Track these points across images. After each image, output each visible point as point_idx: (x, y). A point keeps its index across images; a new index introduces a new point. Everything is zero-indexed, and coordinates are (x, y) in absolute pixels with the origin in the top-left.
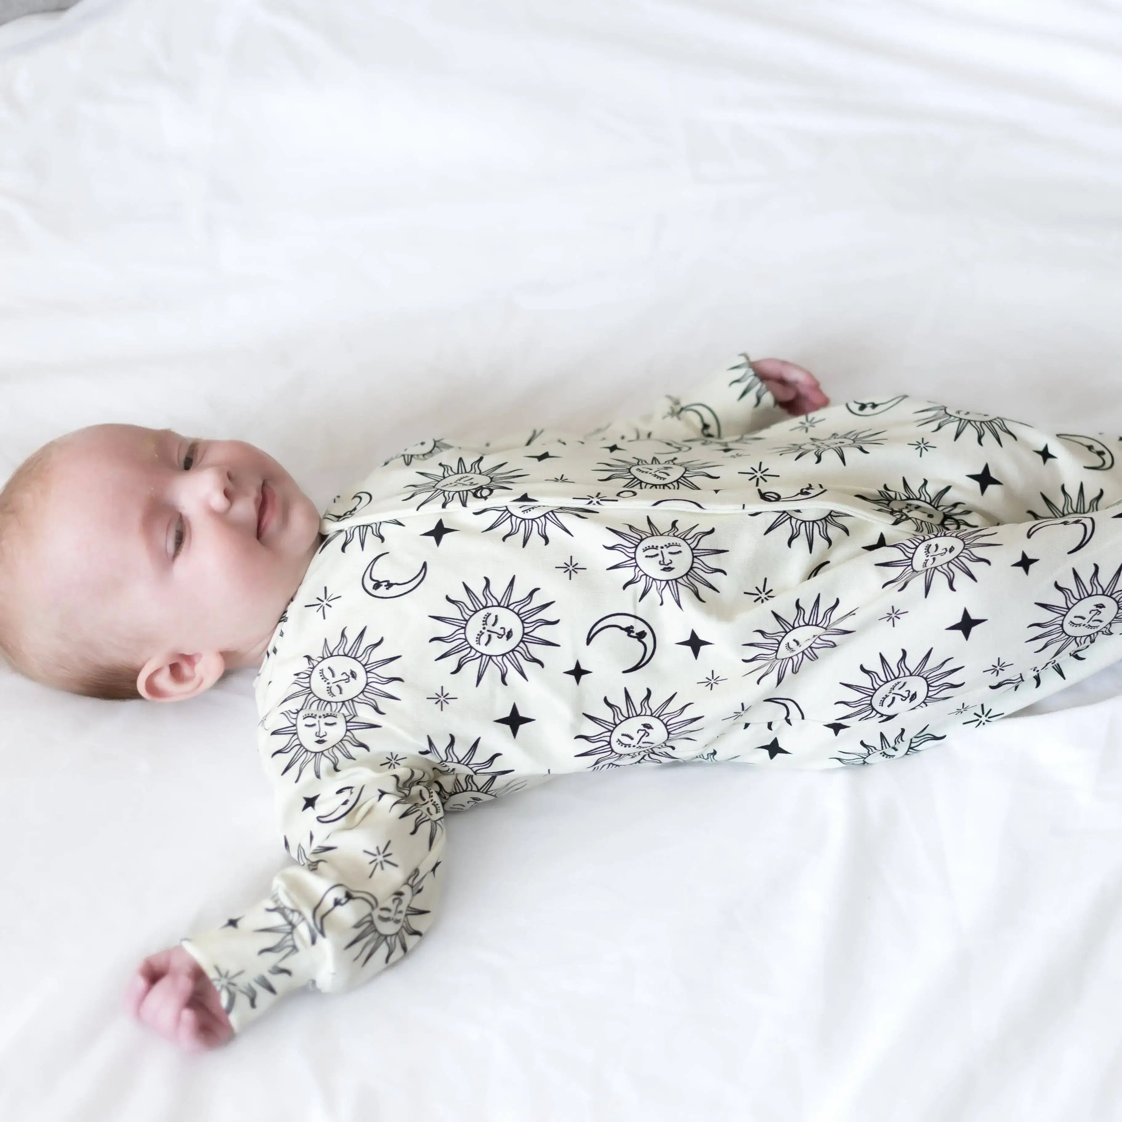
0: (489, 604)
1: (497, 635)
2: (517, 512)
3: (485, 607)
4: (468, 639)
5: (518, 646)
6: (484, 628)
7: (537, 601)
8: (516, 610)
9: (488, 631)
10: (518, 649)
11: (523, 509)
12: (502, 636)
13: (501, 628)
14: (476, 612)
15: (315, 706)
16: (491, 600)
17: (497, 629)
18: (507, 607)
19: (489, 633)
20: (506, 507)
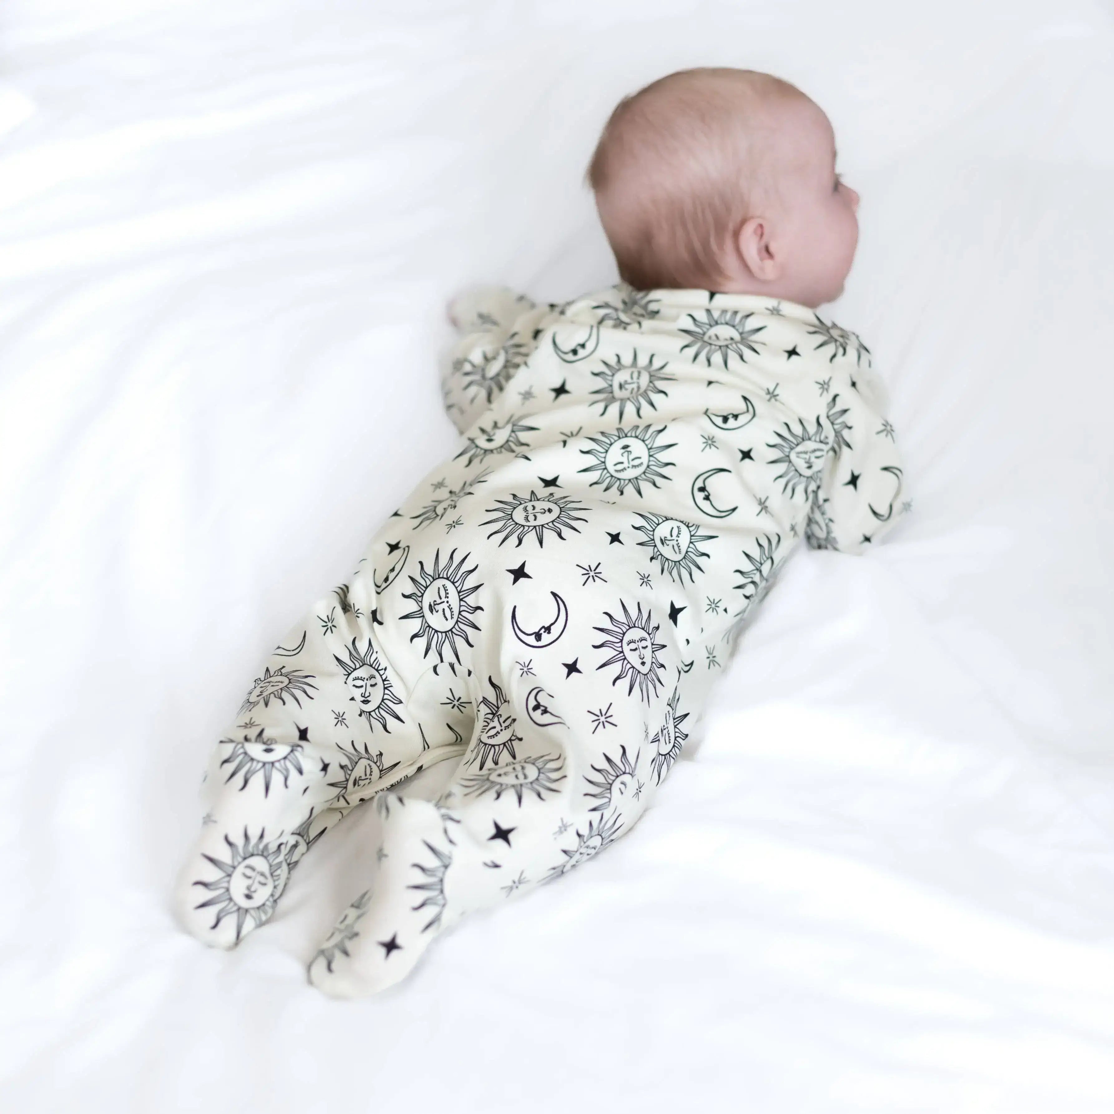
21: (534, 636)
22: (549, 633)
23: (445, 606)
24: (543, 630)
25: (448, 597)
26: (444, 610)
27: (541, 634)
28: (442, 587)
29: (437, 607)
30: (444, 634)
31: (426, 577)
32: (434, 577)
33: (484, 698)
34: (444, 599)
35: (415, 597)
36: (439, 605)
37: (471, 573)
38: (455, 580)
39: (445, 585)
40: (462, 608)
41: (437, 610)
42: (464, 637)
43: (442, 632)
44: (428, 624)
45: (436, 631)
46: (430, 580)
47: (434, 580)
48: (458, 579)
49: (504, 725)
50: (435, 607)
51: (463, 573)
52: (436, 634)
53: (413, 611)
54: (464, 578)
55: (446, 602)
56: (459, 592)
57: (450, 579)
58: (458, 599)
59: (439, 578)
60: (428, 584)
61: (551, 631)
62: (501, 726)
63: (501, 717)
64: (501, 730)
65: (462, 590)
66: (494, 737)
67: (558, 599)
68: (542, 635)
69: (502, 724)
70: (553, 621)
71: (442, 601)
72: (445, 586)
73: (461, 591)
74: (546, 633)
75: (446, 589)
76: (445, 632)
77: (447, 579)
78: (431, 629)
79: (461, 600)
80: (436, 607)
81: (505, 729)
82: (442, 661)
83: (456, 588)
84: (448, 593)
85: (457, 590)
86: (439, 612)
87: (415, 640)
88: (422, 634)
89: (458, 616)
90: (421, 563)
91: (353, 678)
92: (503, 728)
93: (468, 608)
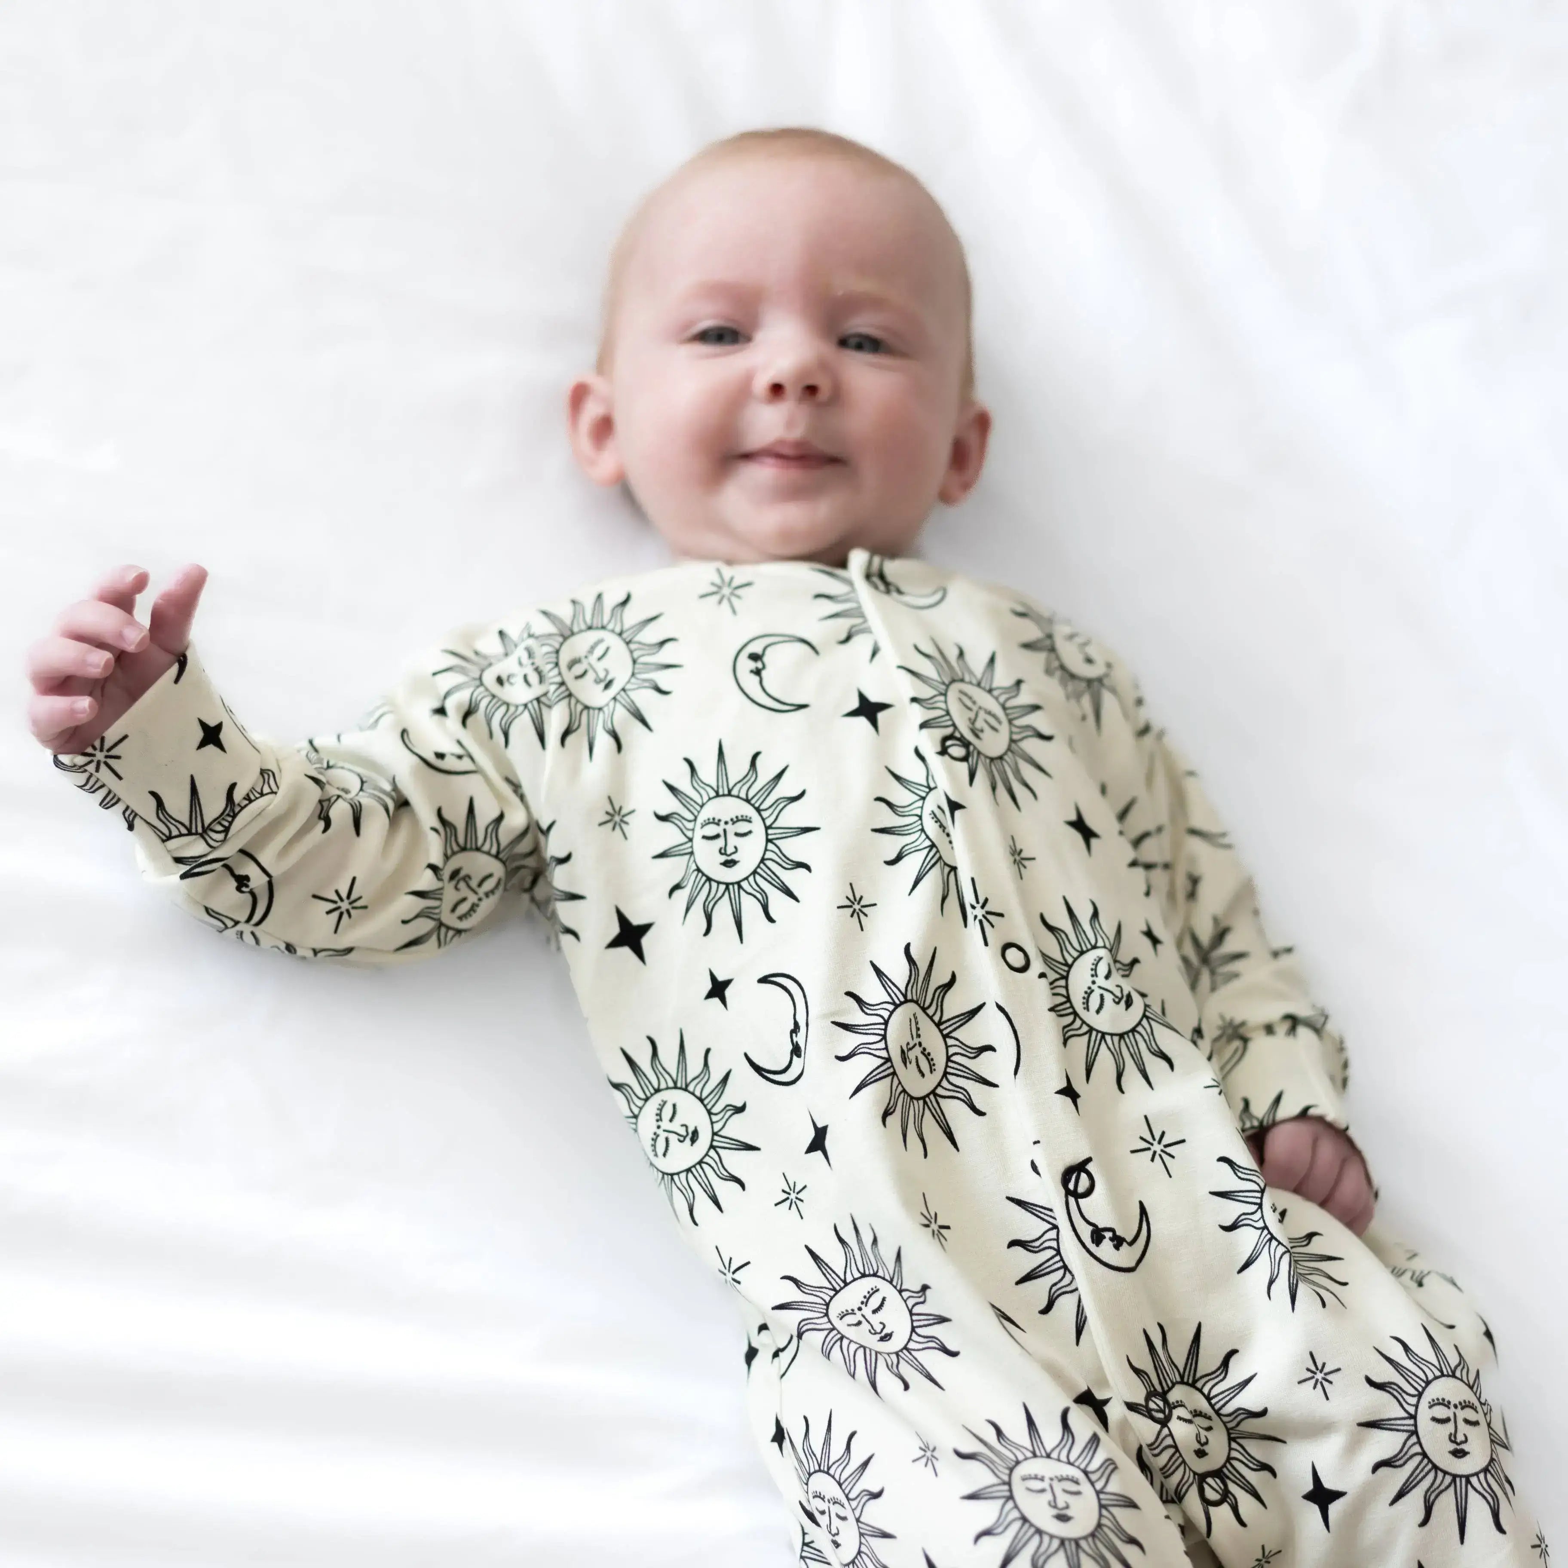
0: (765, 814)
1: (723, 846)
2: (930, 805)
3: (758, 810)
4: (705, 807)
5: (719, 883)
6: (726, 823)
7: (791, 878)
8: (769, 855)
9: (725, 831)
10: (714, 885)
11: (938, 813)
12: (725, 854)
13: (736, 848)
14: (748, 801)
15: (546, 649)
16: (772, 813)
17: (733, 841)
18: (768, 841)
19: (722, 833)
20: (936, 788)
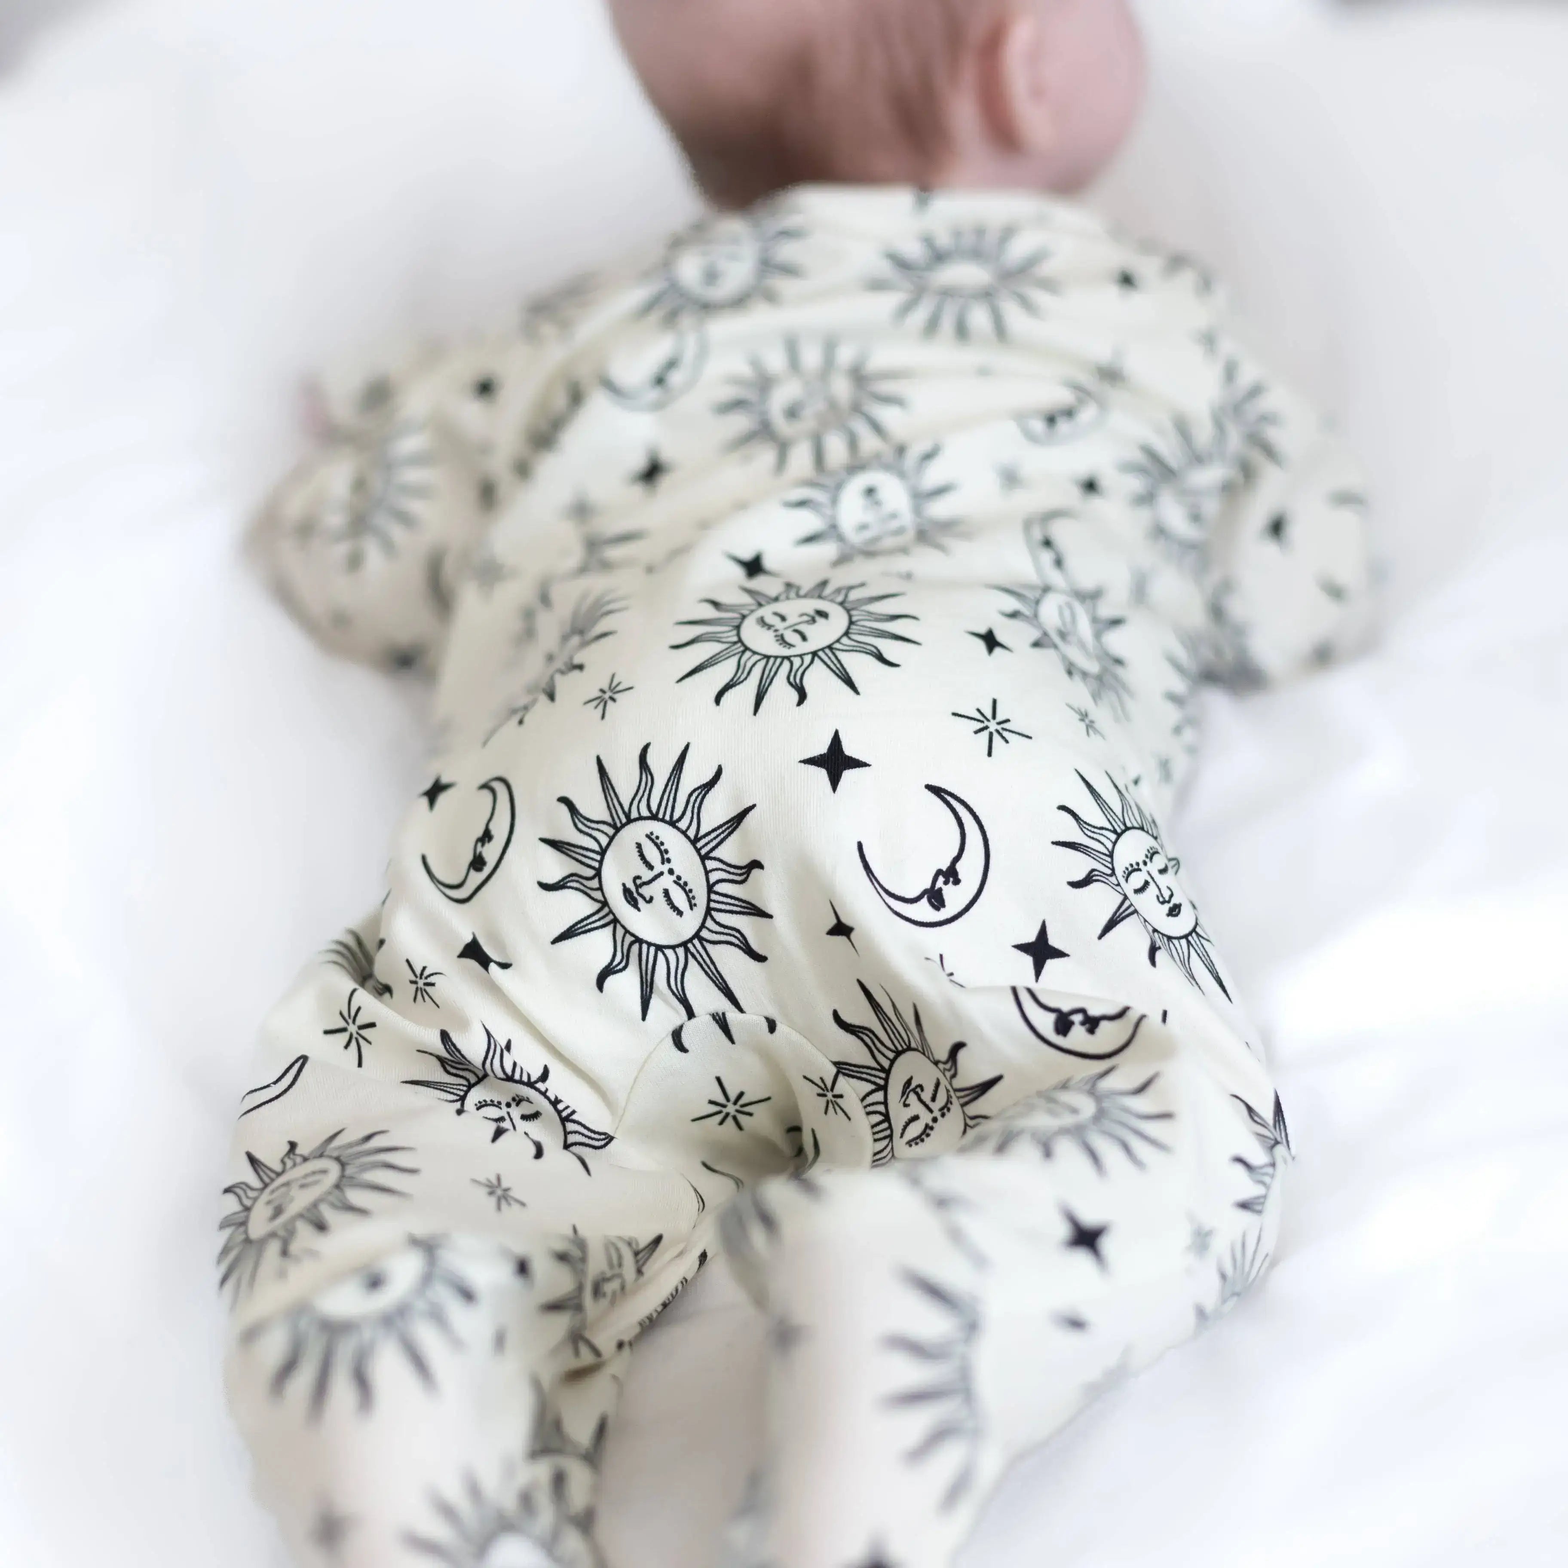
21: (925, 900)
22: (957, 882)
23: (667, 881)
24: (941, 879)
25: (669, 861)
26: (666, 893)
27: (940, 889)
28: (647, 840)
29: (646, 891)
30: (681, 951)
31: (593, 829)
32: (615, 824)
33: (836, 1064)
34: (659, 867)
35: (577, 881)
36: (651, 885)
37: (710, 789)
38: (676, 815)
39: (652, 833)
40: (714, 877)
41: (648, 899)
42: (737, 942)
43: (673, 947)
44: (632, 935)
45: (659, 948)
46: (606, 834)
47: (617, 830)
48: (682, 809)
49: (936, 1106)
50: (641, 891)
51: (690, 795)
52: (660, 954)
53: (582, 917)
54: (697, 805)
55: (666, 872)
56: (694, 842)
57: (660, 816)
58: (697, 859)
59: (630, 821)
60: (604, 844)
61: (960, 877)
62: (931, 1111)
63: (922, 1090)
64: (935, 1120)
65: (702, 833)
66: (922, 1140)
67: (949, 798)
68: (944, 892)
69: (931, 1105)
70: (955, 853)
71: (656, 871)
72: (653, 837)
73: (699, 836)
74: (951, 883)
75: (658, 842)
76: (684, 944)
77: (654, 817)
78: (645, 947)
79: (704, 858)
80: (644, 890)
81: (943, 1115)
82: (691, 1014)
83: (684, 833)
84: (666, 852)
85: (688, 837)
86: (654, 901)
87: (610, 981)
88: (623, 964)
89: (709, 897)
90: (564, 800)
91: (476, 1105)
92: (937, 1114)
93: (729, 873)
